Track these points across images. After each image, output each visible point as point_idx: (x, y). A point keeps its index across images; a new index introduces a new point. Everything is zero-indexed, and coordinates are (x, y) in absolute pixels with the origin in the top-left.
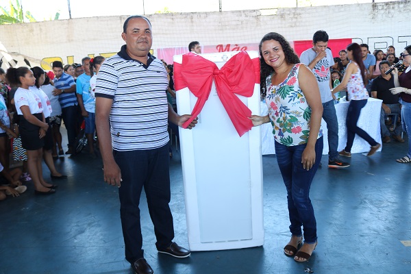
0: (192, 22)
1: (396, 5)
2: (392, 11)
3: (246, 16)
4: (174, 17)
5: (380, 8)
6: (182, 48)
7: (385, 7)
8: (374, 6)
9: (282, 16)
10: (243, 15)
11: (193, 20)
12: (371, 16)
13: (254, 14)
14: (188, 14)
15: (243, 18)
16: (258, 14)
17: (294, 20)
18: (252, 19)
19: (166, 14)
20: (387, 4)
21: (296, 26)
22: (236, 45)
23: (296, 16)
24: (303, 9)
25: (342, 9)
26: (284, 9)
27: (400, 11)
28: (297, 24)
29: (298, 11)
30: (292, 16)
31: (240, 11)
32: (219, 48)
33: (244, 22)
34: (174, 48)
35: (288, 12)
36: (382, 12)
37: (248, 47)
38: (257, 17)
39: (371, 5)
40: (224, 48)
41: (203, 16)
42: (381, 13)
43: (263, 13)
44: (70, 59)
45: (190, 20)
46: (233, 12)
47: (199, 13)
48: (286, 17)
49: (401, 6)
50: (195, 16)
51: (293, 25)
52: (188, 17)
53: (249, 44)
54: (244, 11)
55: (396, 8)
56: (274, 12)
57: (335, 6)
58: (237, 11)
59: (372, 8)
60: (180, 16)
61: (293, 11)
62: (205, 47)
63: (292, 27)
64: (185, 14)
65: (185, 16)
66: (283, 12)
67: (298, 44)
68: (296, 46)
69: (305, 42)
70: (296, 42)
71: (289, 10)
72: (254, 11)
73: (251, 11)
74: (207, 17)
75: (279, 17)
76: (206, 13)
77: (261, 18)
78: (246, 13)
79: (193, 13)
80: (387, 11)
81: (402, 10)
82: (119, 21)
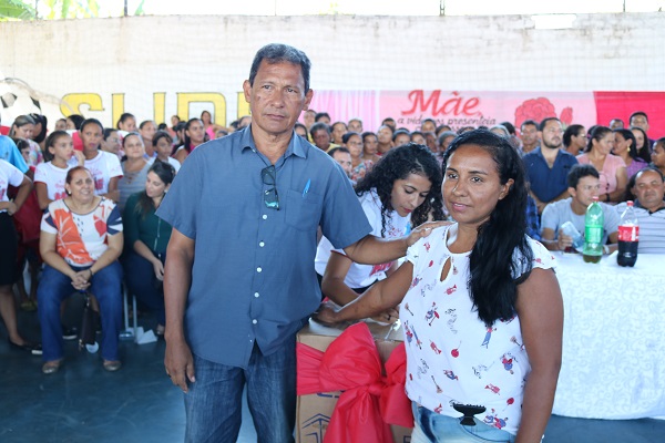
0: (377, 36)
3: (500, 28)
4: (338, 23)
6: (331, 92)
9: (585, 31)
10: (493, 27)
11: (380, 31)
13: (519, 25)
14: (368, 18)
15: (492, 31)
16: (528, 25)
17: (615, 42)
18: (512, 36)
19: (321, 17)
21: (617, 56)
22: (455, 93)
23: (620, 33)
24: (637, 17)
26: (590, 17)
28: (622, 52)
29: (625, 22)
30: (610, 32)
31: (486, 18)
32: (414, 97)
33: (496, 41)
35: (601, 24)
37: (482, 98)
38: (525, 32)
40: (426, 98)
41: (401, 23)
43: (541, 23)
44: (118, 99)
45: (372, 32)
46: (470, 18)
47: (393, 17)
48: (596, 33)
50: (384, 23)
51: (612, 53)
52: (370, 24)
53: (486, 93)
54: (495, 18)
56: (568, 22)
58: (480, 17)
60: (352, 21)
61: (614, 22)
62: (383, 93)
63: (607, 57)
64: (362, 17)
65: (361, 22)
66: (586, 23)
67: (604, 100)
68: (598, 102)
69: (624, 94)
70: (598, 94)
71: (604, 18)
72: (520, 17)
73: (511, 17)
74: (410, 26)
75: (578, 32)
76: (409, 19)
77: (534, 35)
78: (500, 21)
79: (379, 17)
82: (223, 26)
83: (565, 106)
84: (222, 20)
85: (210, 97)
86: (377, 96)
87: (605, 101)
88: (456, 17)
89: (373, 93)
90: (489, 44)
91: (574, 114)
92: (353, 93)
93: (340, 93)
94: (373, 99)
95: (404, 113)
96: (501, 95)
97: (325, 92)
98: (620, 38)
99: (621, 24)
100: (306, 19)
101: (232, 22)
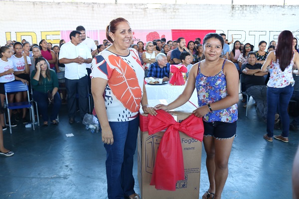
0: (93, 10)
1: (248, 8)
2: (245, 12)
3: (137, 8)
4: (78, 5)
5: (237, 9)
7: (240, 9)
8: (233, 7)
9: (164, 9)
10: (134, 7)
11: (94, 8)
12: (230, 15)
13: (142, 7)
14: (89, 4)
15: (134, 9)
16: (146, 7)
17: (173, 13)
18: (141, 10)
19: (72, 3)
20: (241, 6)
23: (175, 10)
24: (180, 5)
25: (210, 8)
26: (166, 4)
28: (176, 17)
29: (177, 7)
30: (172, 10)
31: (131, 4)
33: (135, 13)
35: (169, 7)
36: (238, 12)
37: (135, 32)
38: (145, 9)
39: (231, 6)
41: (102, 6)
42: (237, 12)
43: (150, 6)
45: (91, 9)
46: (126, 4)
47: (99, 4)
48: (168, 11)
49: (252, 9)
50: (95, 6)
51: (173, 17)
52: (90, 6)
54: (135, 4)
55: (248, 10)
56: (158, 6)
57: (205, 5)
58: (129, 4)
59: (231, 9)
60: (84, 5)
61: (173, 7)
62: (100, 30)
63: (171, 18)
64: (87, 3)
65: (87, 5)
66: (165, 7)
67: (175, 32)
68: (173, 33)
69: (181, 30)
70: (173, 30)
71: (170, 5)
72: (143, 4)
73: (140, 4)
74: (105, 7)
75: (162, 10)
76: (104, 4)
77: (148, 10)
78: (136, 6)
79: (94, 3)
80: (242, 12)
81: (252, 12)
82: (33, 6)
83: (162, 34)
84: (32, 3)
85: (29, 34)
88: (121, 4)
89: (97, 31)
94: (97, 33)
96: (142, 31)
98: (175, 12)
99: (175, 8)
100: (66, 4)
101: (37, 4)
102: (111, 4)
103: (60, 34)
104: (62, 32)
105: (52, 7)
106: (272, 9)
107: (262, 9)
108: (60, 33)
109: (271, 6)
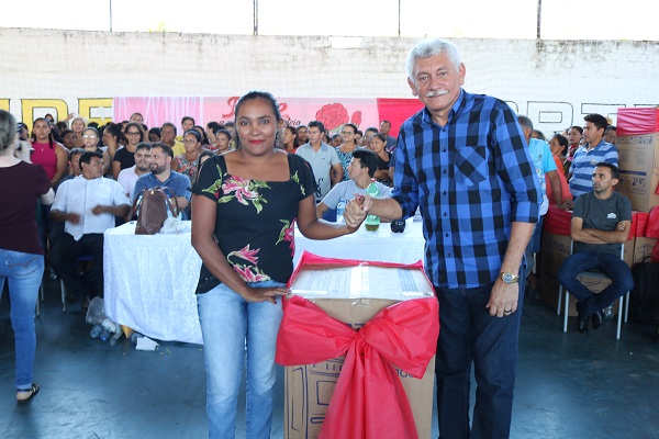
0: (200, 51)
1: (578, 47)
2: (571, 57)
3: (303, 47)
4: (166, 39)
5: (550, 49)
6: (161, 98)
7: (559, 49)
8: (540, 45)
9: (370, 51)
10: (298, 46)
11: (203, 47)
12: (534, 63)
13: (319, 44)
14: (191, 36)
15: (297, 49)
16: (326, 45)
17: (393, 60)
18: (314, 53)
19: (151, 33)
20: (562, 43)
23: (395, 53)
25: (482, 47)
26: (374, 39)
27: (585, 59)
28: (399, 68)
29: (400, 45)
30: (388, 52)
31: (292, 37)
32: (232, 102)
33: (300, 57)
34: (147, 98)
35: (382, 45)
36: (554, 56)
37: (289, 104)
38: (323, 50)
39: (534, 43)
41: (221, 41)
42: (551, 58)
43: (335, 43)
45: (196, 47)
46: (278, 38)
47: (215, 36)
48: (379, 53)
49: (588, 49)
50: (206, 40)
51: (391, 69)
52: (194, 41)
53: (292, 99)
54: (300, 38)
55: (578, 52)
56: (356, 43)
57: (470, 40)
58: (287, 37)
59: (535, 48)
60: (179, 38)
61: (392, 44)
62: (206, 99)
63: (386, 71)
64: (188, 35)
65: (186, 39)
66: (372, 45)
68: (380, 107)
70: (381, 101)
71: (384, 41)
72: (319, 38)
73: (312, 38)
74: (228, 43)
75: (365, 51)
76: (228, 37)
77: (331, 53)
78: (303, 41)
79: (203, 35)
80: (563, 57)
81: (589, 57)
82: (62, 39)
83: (355, 110)
84: (61, 34)
85: (52, 103)
86: (202, 102)
87: (385, 106)
88: (268, 37)
89: (198, 99)
90: (294, 60)
91: (362, 117)
92: (180, 99)
93: (169, 99)
94: (198, 104)
95: (224, 116)
96: (305, 101)
97: (156, 99)
98: (397, 57)
99: (397, 46)
100: (138, 35)
101: (71, 36)
102: (243, 37)
103: (113, 105)
104: (117, 100)
105: (106, 43)
106: (640, 50)
107: (614, 50)
108: (112, 103)
109: (637, 44)
